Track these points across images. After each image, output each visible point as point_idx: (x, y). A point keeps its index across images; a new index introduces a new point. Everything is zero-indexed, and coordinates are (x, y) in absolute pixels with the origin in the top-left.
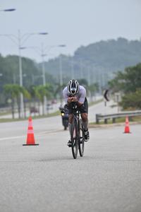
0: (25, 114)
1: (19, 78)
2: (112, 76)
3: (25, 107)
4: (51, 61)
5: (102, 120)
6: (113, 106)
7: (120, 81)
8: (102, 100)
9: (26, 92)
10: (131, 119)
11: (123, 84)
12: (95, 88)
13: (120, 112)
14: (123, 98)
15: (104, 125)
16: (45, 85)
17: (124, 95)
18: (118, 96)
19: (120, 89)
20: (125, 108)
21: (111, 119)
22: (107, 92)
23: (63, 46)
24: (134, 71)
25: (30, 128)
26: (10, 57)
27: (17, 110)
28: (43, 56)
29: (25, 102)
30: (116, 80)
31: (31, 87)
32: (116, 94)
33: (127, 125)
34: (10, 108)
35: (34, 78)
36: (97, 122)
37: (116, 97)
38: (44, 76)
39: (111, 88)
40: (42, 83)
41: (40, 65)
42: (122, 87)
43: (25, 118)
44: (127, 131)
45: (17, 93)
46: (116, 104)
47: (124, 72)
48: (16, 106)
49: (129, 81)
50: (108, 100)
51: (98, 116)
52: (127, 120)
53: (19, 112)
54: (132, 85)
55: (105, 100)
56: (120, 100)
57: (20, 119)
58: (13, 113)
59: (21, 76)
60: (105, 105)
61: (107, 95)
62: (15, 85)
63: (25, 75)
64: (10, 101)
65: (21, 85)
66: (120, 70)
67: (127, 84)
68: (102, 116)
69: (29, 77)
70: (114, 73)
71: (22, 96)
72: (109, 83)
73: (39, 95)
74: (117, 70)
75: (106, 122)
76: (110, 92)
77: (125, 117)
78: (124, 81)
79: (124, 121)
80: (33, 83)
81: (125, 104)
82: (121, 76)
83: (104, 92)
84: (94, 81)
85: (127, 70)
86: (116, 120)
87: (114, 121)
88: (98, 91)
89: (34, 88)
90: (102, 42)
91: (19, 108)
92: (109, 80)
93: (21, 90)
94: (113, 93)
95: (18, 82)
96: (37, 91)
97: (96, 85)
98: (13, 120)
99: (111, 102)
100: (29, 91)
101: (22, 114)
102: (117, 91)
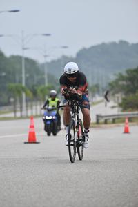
0: (27, 113)
1: (22, 78)
2: (113, 78)
3: (27, 106)
4: (53, 62)
5: (102, 120)
6: (113, 107)
7: (121, 83)
8: (102, 101)
9: (29, 92)
10: (130, 120)
11: (123, 85)
12: (96, 89)
13: (120, 113)
14: (123, 99)
15: (104, 126)
16: (47, 85)
17: (124, 96)
18: (118, 97)
19: (121, 91)
20: (125, 109)
21: (111, 120)
22: (107, 93)
23: (65, 47)
24: (135, 74)
25: (32, 127)
26: (13, 57)
27: (19, 109)
28: (46, 56)
29: (27, 101)
30: (116, 82)
31: (33, 86)
32: (117, 95)
33: (127, 126)
34: (12, 107)
35: (36, 78)
36: (98, 122)
37: (116, 99)
38: (46, 77)
39: (111, 89)
40: (44, 83)
41: (43, 65)
42: (122, 89)
43: (27, 117)
44: (126, 131)
45: (19, 92)
46: (116, 105)
47: (125, 74)
48: (18, 105)
49: (129, 83)
50: (108, 101)
51: (98, 117)
52: (127, 121)
53: (21, 111)
54: (132, 87)
55: (105, 101)
56: (120, 101)
57: (22, 117)
58: (15, 112)
59: (23, 76)
60: (106, 105)
61: (108, 96)
62: (17, 84)
63: (28, 75)
64: (12, 100)
65: (24, 84)
66: (121, 72)
67: (128, 86)
68: (102, 117)
69: (32, 77)
70: (115, 74)
71: (24, 95)
72: (110, 84)
73: (41, 95)
74: (118, 71)
75: (106, 122)
76: (111, 93)
77: (125, 118)
78: (124, 83)
79: (124, 121)
80: (35, 83)
81: (125, 106)
82: (121, 78)
83: (105, 93)
84: (95, 83)
85: (127, 72)
86: (116, 121)
87: (114, 121)
88: (98, 92)
89: (36, 88)
90: (103, 44)
91: (21, 107)
92: (110, 81)
93: (23, 89)
94: (113, 94)
95: (20, 82)
96: (39, 91)
97: (97, 86)
98: (15, 118)
99: (111, 103)
100: (31, 90)
101: (24, 113)
102: (117, 92)
